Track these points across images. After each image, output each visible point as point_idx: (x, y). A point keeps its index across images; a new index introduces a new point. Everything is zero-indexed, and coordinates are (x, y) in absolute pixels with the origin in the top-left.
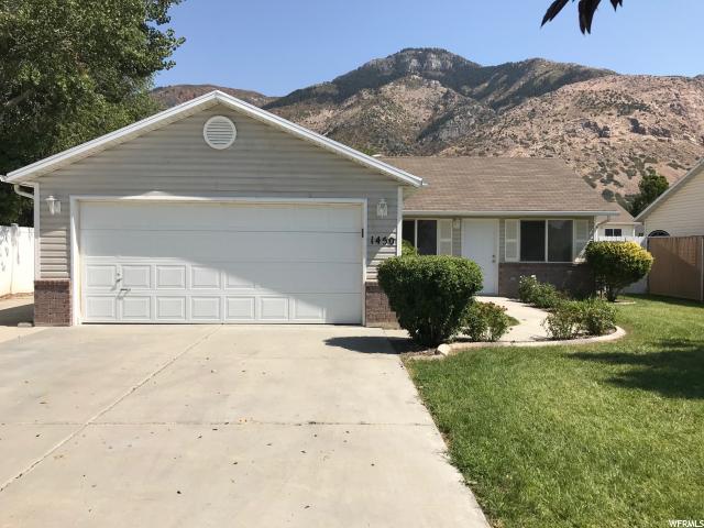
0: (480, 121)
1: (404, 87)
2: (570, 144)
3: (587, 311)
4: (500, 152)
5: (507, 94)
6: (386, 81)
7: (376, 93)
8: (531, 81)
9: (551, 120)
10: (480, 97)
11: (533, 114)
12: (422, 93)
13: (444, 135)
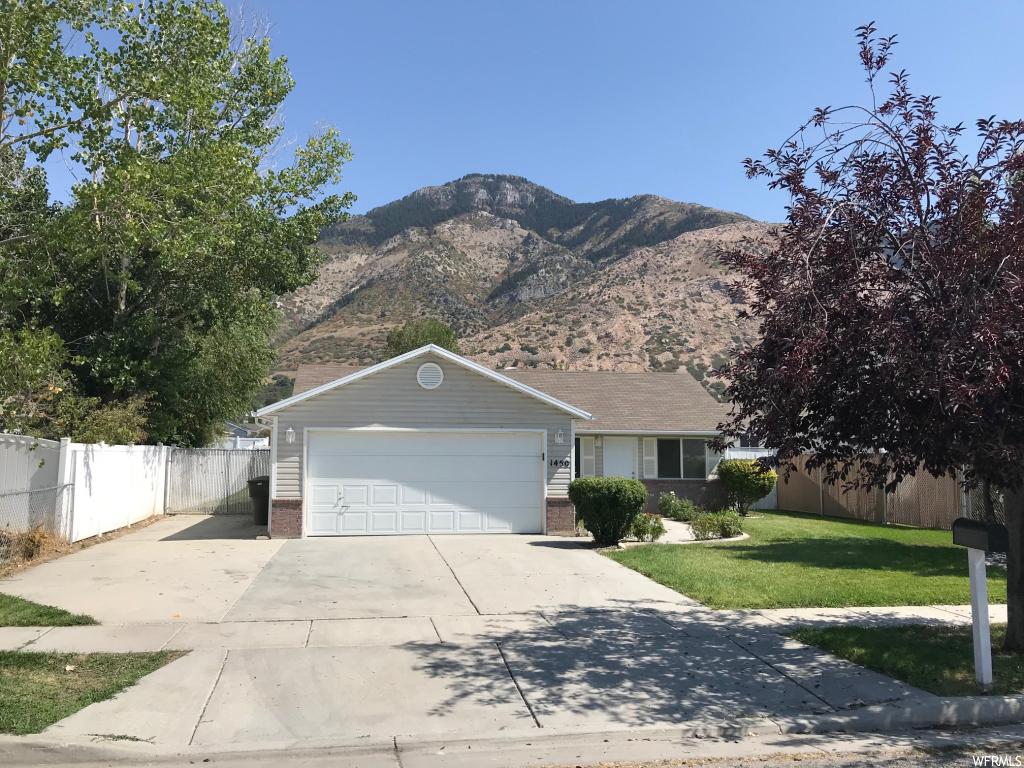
0: (574, 277)
1: (468, 226)
2: (694, 312)
3: (720, 519)
4: (601, 320)
5: (609, 241)
6: (443, 218)
7: (429, 235)
8: (641, 225)
9: (668, 278)
10: (573, 244)
11: (643, 270)
12: (494, 237)
13: (524, 295)
